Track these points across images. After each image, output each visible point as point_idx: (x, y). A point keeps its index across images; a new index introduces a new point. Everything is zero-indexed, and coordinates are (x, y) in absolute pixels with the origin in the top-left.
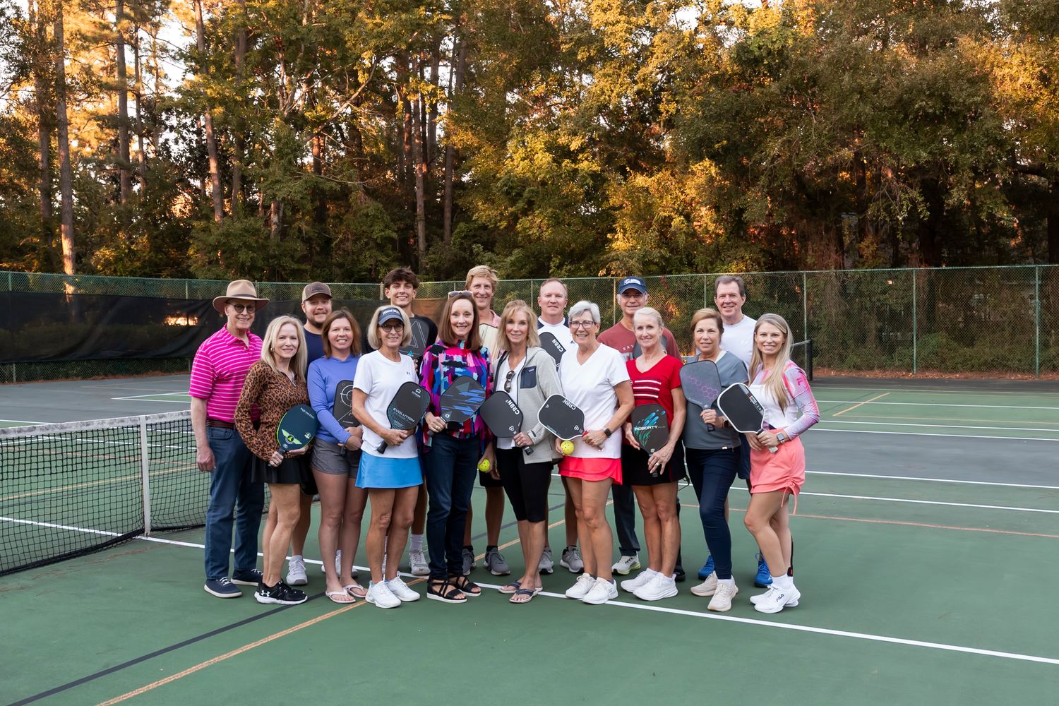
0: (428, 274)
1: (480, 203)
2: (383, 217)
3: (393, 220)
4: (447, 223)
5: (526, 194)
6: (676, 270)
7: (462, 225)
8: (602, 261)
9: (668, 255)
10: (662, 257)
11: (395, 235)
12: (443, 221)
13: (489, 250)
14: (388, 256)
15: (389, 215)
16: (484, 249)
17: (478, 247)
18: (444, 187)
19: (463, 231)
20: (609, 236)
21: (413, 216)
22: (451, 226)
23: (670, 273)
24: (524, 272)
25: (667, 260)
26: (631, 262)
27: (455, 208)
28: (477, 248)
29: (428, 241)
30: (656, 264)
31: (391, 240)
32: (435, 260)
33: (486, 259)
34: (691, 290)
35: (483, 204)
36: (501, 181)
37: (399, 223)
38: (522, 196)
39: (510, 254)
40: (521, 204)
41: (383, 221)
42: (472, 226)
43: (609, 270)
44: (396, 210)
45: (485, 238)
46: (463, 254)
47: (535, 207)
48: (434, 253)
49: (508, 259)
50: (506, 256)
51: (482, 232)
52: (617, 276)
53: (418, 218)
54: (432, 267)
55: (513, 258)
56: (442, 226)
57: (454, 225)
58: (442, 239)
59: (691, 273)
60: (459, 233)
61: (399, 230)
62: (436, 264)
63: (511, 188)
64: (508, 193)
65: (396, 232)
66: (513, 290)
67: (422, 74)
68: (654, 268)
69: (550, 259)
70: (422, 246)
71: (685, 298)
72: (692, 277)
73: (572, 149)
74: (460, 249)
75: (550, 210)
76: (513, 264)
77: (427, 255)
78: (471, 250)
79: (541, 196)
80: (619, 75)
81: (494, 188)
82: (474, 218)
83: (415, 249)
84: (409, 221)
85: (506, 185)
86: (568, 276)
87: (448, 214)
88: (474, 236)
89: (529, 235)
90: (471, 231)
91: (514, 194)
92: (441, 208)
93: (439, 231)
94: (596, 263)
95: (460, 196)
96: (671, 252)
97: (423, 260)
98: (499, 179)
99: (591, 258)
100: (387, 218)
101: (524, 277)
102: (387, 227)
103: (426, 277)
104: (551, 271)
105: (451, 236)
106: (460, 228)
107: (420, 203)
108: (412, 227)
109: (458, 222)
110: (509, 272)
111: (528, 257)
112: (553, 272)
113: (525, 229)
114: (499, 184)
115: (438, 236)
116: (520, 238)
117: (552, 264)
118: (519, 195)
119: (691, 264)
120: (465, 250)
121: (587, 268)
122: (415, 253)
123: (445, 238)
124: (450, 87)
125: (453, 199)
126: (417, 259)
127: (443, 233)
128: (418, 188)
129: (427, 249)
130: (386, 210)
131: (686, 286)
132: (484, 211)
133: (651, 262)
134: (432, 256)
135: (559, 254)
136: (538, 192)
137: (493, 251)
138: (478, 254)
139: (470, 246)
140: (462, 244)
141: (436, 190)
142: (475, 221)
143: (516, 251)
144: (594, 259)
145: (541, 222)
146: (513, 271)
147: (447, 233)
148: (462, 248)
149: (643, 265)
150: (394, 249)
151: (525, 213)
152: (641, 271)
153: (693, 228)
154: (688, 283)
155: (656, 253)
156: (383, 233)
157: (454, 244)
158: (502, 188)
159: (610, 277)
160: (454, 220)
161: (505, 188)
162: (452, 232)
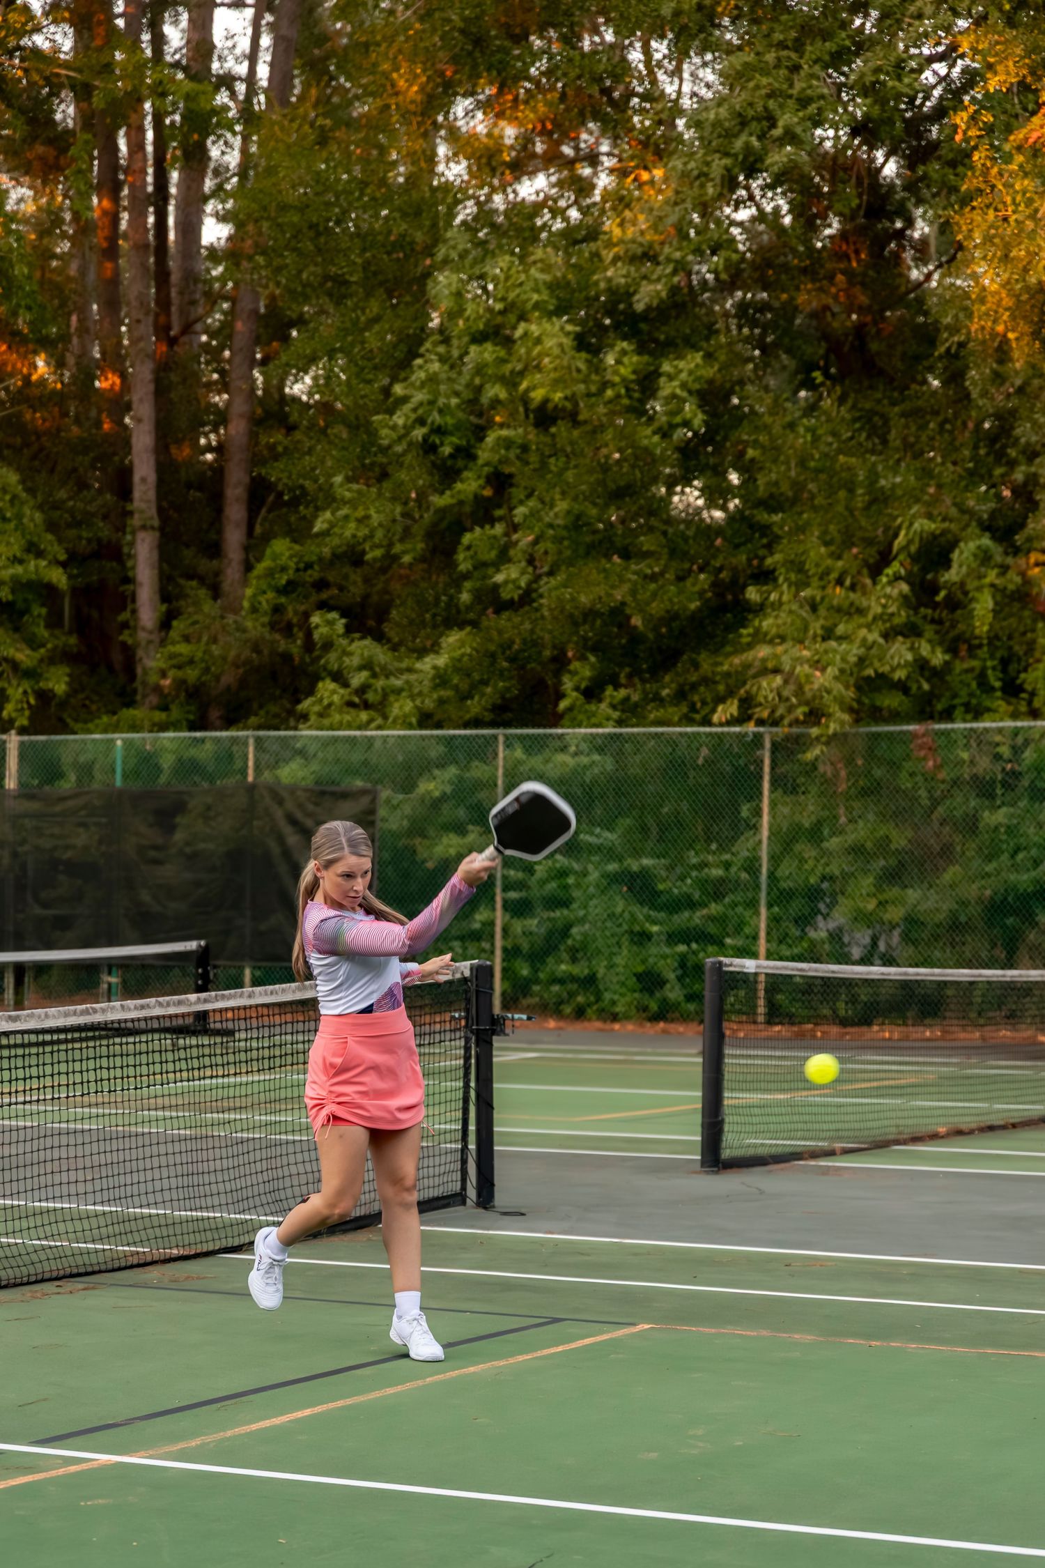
0: (165, 708)
1: (338, 479)
2: (19, 517)
3: (51, 526)
4: (234, 537)
5: (486, 452)
6: (967, 707)
7: (281, 548)
8: (728, 675)
9: (938, 658)
10: (922, 665)
11: (58, 577)
12: (220, 532)
13: (366, 632)
14: (33, 643)
15: (40, 507)
16: (349, 630)
17: (330, 623)
18: (221, 418)
19: (284, 569)
20: (752, 594)
21: (121, 516)
22: (247, 549)
23: (948, 715)
24: (475, 706)
25: (937, 675)
26: (821, 679)
27: (259, 492)
28: (326, 624)
29: (168, 595)
30: (902, 687)
31: (48, 592)
32: (191, 662)
33: (356, 661)
34: (1016, 775)
35: (349, 480)
36: (407, 407)
37: (72, 533)
38: (473, 458)
39: (435, 648)
40: (470, 485)
41: (20, 527)
42: (312, 550)
43: (747, 704)
44: (62, 494)
45: (356, 588)
46: (283, 645)
47: (517, 493)
48: (187, 639)
49: (427, 664)
50: (422, 653)
51: (347, 569)
52: (775, 723)
53: (136, 521)
54: (180, 684)
55: (441, 661)
56: (215, 550)
57: (254, 547)
58: (216, 592)
59: (1015, 716)
60: (270, 573)
61: (71, 561)
62: (192, 674)
63: (439, 430)
64: (429, 448)
65: (64, 565)
66: (442, 766)
67: (159, 40)
68: (891, 701)
69: (560, 663)
70: (147, 610)
71: (991, 796)
72: (1016, 732)
73: (640, 307)
74: (273, 626)
75: (562, 506)
76: (441, 679)
77: (163, 643)
78: (309, 634)
79: (534, 458)
80: (796, 68)
81: (384, 432)
82: (319, 526)
83: (125, 625)
84: (104, 530)
85: (421, 422)
86: (620, 723)
87: (235, 511)
88: (321, 585)
89: (496, 587)
90: (309, 566)
91: (447, 450)
92: (213, 481)
93: (204, 565)
94: (707, 681)
95: (274, 454)
96: (952, 650)
97: (152, 662)
98: (405, 399)
99: (696, 666)
100: (34, 518)
101: (476, 723)
102: (34, 549)
103: (160, 716)
104: (563, 705)
105: (245, 583)
106: (275, 557)
107: (144, 470)
108: (115, 553)
109: (267, 538)
110: (429, 704)
111: (493, 656)
112: (570, 709)
113: (481, 565)
114: (399, 419)
115: (202, 580)
116: (465, 597)
117: (568, 684)
118: (466, 453)
119: (1012, 689)
120: (288, 630)
121: (681, 695)
122: (125, 637)
123: (226, 586)
124: (251, 78)
125: (256, 460)
126: (129, 654)
127: (217, 574)
128: (138, 420)
129: (165, 624)
130: (31, 491)
131: (998, 757)
132: (353, 504)
133: (881, 682)
134: (183, 648)
135: (594, 650)
136: (525, 448)
137: (379, 637)
138: (328, 646)
139: (307, 615)
140: (277, 609)
141: (196, 426)
142: (325, 533)
143: (453, 638)
144: (706, 667)
145: (536, 542)
146: (441, 702)
147: (232, 572)
148: (280, 623)
149: (858, 688)
150: (54, 622)
151: (483, 512)
152: (851, 710)
153: (1023, 574)
154: (1005, 751)
155: (900, 654)
156: (19, 569)
157: (254, 609)
158: (408, 429)
159: (751, 728)
160: (258, 530)
161: (419, 433)
162: (248, 567)
